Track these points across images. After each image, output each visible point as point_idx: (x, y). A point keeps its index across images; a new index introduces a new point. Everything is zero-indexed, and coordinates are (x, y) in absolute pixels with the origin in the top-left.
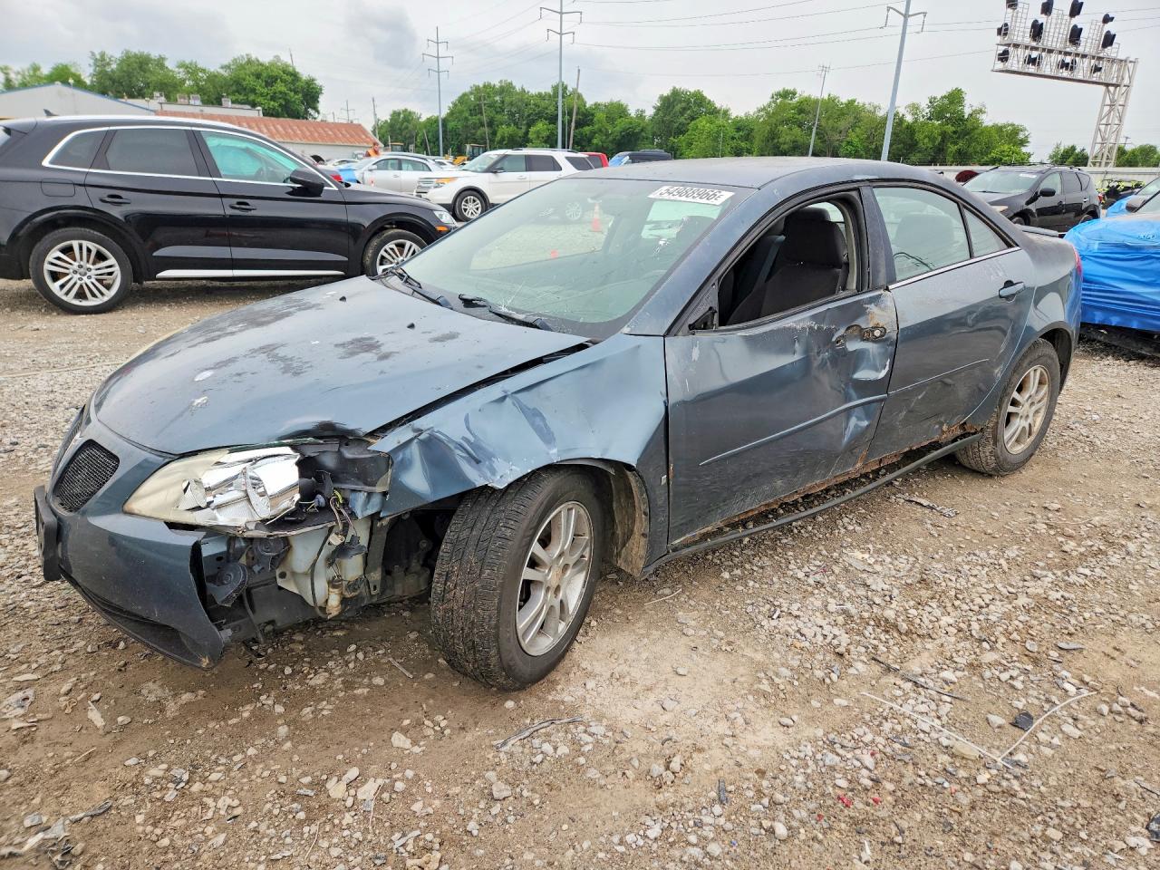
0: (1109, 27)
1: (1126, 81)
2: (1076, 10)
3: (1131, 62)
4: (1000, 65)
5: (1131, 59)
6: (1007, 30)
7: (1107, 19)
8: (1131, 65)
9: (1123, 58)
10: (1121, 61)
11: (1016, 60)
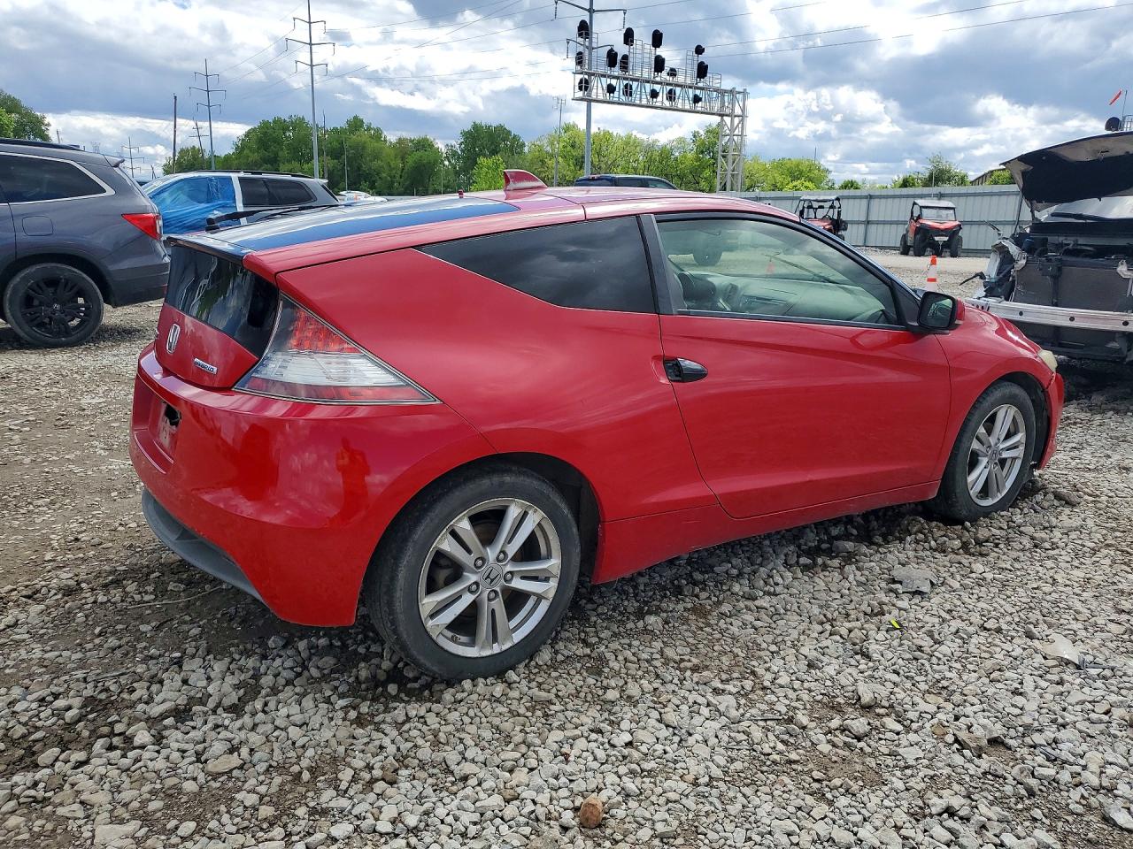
0: (702, 58)
1: (738, 111)
2: (657, 39)
3: (739, 93)
4: (580, 94)
5: (737, 90)
6: (582, 58)
7: (699, 50)
8: (738, 95)
9: (729, 88)
10: (726, 91)
11: (598, 88)
